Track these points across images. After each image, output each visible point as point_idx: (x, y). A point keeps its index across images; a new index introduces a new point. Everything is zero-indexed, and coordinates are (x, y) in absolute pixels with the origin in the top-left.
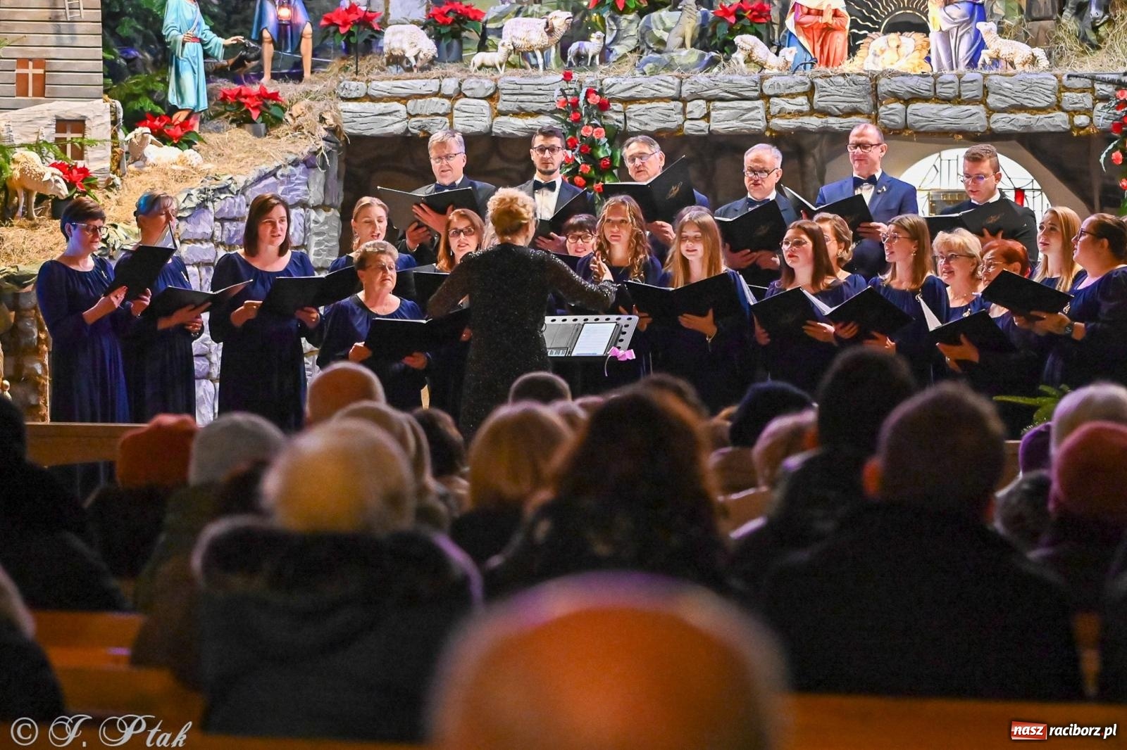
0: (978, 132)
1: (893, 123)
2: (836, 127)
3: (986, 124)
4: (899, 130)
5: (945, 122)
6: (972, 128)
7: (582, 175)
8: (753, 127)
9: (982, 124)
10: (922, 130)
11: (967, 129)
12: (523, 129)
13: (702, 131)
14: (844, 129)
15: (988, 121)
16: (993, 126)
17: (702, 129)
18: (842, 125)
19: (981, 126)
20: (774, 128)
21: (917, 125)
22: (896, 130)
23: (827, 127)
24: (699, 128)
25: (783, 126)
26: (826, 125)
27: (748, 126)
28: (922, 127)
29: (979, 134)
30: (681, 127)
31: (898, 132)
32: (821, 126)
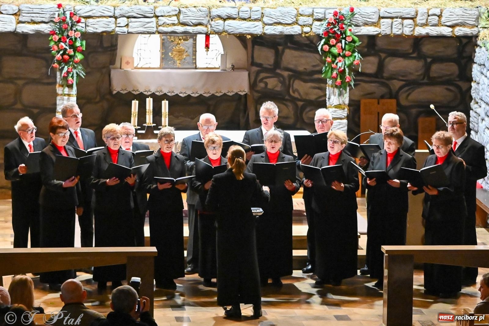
0: (259, 34)
1: (218, 30)
2: (191, 31)
3: (262, 30)
4: (220, 33)
5: (244, 30)
6: (255, 33)
7: (68, 55)
8: (150, 31)
9: (260, 30)
10: (232, 33)
11: (253, 33)
12: (33, 30)
13: (125, 32)
14: (194, 32)
15: (264, 30)
16: (266, 32)
17: (124, 31)
18: (193, 30)
19: (260, 32)
20: (160, 31)
21: (229, 31)
22: (219, 33)
23: (187, 31)
24: (123, 31)
25: (165, 31)
26: (186, 30)
27: (148, 30)
28: (232, 31)
29: (259, 35)
30: (113, 31)
31: (220, 34)
32: (184, 31)
